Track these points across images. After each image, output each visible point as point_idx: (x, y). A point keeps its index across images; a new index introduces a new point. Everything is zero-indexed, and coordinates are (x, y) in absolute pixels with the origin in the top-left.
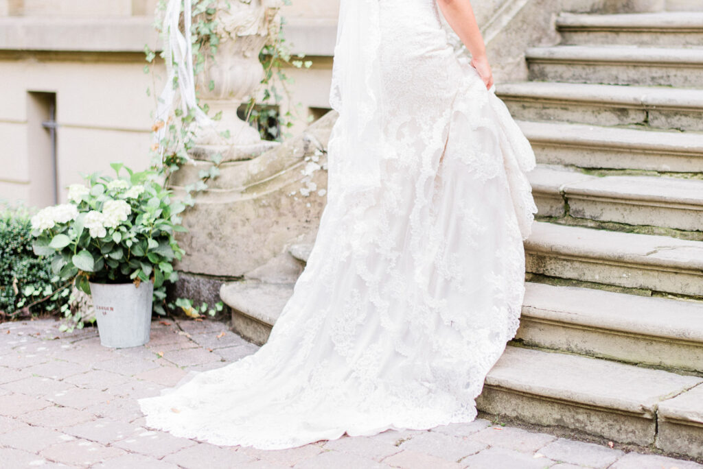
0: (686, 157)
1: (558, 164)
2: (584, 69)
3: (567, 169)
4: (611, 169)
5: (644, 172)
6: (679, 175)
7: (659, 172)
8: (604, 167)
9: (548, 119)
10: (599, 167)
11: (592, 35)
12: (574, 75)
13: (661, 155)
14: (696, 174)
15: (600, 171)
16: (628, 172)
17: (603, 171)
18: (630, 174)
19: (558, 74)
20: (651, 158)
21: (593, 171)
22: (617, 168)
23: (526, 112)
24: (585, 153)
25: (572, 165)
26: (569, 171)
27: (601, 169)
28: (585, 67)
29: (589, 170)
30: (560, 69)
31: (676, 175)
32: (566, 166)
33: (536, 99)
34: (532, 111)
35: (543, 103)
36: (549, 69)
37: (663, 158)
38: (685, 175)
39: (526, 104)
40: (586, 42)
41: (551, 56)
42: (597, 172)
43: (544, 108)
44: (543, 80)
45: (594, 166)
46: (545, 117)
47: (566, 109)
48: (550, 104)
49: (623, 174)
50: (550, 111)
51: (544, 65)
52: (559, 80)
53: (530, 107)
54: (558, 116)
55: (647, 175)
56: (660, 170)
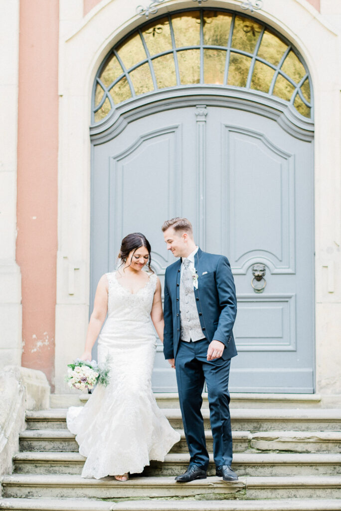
0: (167, 488)
1: (84, 497)
2: (61, 443)
3: (91, 499)
4: (120, 498)
5: (142, 498)
6: (163, 498)
7: (150, 498)
8: (115, 497)
9: (55, 473)
10: (112, 497)
11: (50, 424)
12: (53, 447)
13: (152, 488)
14: (172, 497)
15: (113, 499)
16: (131, 498)
17: (115, 499)
18: (133, 500)
19: (42, 447)
20: (146, 490)
21: (108, 500)
22: (124, 497)
23: (38, 470)
24: (103, 489)
25: (94, 497)
26: (92, 500)
27: (114, 498)
28: (62, 442)
29: (104, 499)
30: (43, 444)
31: (161, 498)
32: (90, 498)
33: (47, 461)
34: (42, 468)
35: (51, 463)
36: (35, 444)
37: (153, 489)
38: (166, 498)
39: (37, 465)
40: (46, 428)
41: (39, 437)
42: (111, 500)
43: (52, 467)
44: (30, 451)
45: (109, 497)
46: (52, 472)
47: (68, 467)
48: (57, 464)
49: (128, 500)
50: (57, 468)
51: (31, 442)
52: (42, 450)
53: (41, 466)
54: (62, 471)
55: (143, 500)
56: (151, 496)
